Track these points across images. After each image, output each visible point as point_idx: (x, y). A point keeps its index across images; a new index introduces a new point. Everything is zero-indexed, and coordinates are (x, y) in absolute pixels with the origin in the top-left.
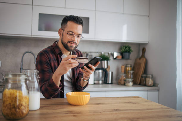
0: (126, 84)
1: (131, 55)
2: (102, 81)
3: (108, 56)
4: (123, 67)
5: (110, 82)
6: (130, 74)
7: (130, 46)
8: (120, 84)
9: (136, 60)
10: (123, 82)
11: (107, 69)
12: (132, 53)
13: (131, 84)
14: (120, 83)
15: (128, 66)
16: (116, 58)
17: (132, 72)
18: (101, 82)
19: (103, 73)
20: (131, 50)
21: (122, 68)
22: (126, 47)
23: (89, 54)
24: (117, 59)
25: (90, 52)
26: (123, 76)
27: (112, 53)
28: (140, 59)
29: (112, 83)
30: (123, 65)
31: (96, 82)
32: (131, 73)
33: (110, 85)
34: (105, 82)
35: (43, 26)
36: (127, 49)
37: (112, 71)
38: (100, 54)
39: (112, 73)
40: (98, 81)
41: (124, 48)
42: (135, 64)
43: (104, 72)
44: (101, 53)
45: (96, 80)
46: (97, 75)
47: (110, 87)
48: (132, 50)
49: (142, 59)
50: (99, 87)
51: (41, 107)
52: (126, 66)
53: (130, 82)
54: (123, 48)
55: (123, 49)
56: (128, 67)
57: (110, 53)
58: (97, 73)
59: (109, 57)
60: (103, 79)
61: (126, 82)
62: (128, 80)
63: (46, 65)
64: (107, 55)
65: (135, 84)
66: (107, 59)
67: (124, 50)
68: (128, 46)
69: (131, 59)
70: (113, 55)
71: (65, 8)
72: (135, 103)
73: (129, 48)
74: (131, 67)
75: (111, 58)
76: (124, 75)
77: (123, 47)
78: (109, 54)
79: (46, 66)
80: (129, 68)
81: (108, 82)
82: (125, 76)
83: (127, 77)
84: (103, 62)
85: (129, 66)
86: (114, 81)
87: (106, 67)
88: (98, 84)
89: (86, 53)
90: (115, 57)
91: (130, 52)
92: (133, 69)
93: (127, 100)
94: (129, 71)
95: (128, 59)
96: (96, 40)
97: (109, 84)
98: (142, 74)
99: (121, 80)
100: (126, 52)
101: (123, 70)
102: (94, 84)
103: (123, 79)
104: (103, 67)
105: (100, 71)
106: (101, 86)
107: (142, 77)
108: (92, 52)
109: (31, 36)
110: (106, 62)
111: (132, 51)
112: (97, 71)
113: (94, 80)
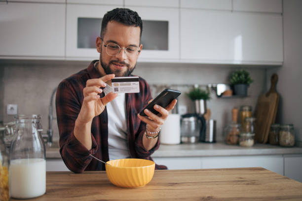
0: (241, 143)
1: (249, 90)
2: (196, 137)
3: (207, 92)
4: (236, 111)
5: (211, 140)
6: (248, 123)
7: (248, 71)
8: (228, 143)
9: (260, 97)
10: (235, 139)
11: (206, 116)
12: (251, 85)
13: (250, 142)
14: (229, 141)
15: (244, 108)
16: (222, 94)
17: (252, 120)
18: (193, 139)
19: (196, 122)
20: (250, 79)
22: (239, 75)
24: (223, 96)
26: (235, 128)
27: (214, 86)
28: (267, 95)
29: (214, 142)
30: (235, 108)
31: (185, 139)
32: (250, 122)
33: (211, 146)
34: (202, 139)
35: (86, 40)
36: (241, 77)
37: (215, 119)
38: (191, 88)
39: (215, 122)
40: (189, 137)
41: (237, 75)
42: (259, 105)
43: (199, 121)
44: (193, 86)
45: (185, 136)
46: (186, 127)
47: (211, 150)
48: (252, 78)
49: (271, 95)
50: (190, 149)
51: (48, 192)
52: (241, 110)
53: (248, 139)
54: (235, 76)
55: (234, 78)
56: (245, 110)
57: (210, 86)
58: (187, 123)
59: (209, 93)
60: (198, 134)
61: (240, 140)
62: (244, 135)
63: (71, 107)
64: (204, 89)
65: (259, 142)
66: (205, 97)
67: (237, 78)
68: (244, 71)
69: (249, 96)
70: (215, 89)
71: (124, 6)
72: (253, 183)
73: (246, 75)
74: (250, 110)
75: (212, 95)
76: (237, 126)
77: (233, 74)
78: (207, 87)
79: (71, 109)
80: (246, 114)
81: (207, 140)
82: (238, 128)
83: (242, 129)
84: (197, 102)
85: (247, 108)
86: (219, 138)
87: (202, 111)
88: (189, 143)
90: (219, 93)
91: (248, 82)
92: (255, 114)
93: (235, 176)
94: (246, 118)
95: (245, 95)
96: (182, 61)
97: (208, 142)
98: (272, 124)
99: (231, 136)
100: (240, 82)
101: (235, 117)
102: (182, 143)
103: (235, 133)
104: (198, 111)
105: (192, 119)
106: (193, 146)
107: (272, 129)
108: (176, 86)
109: (63, 59)
110: (202, 102)
111: (251, 81)
112: (186, 120)
113: (181, 137)
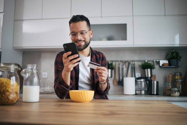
0: (172, 95)
1: (180, 63)
2: (145, 91)
3: (152, 64)
5: (155, 93)
8: (165, 95)
10: (168, 92)
12: (181, 59)
13: (177, 94)
14: (165, 93)
15: (177, 74)
16: (163, 65)
17: (180, 81)
18: (143, 92)
19: (145, 82)
20: (179, 55)
21: (169, 76)
22: (173, 53)
23: (131, 63)
25: (132, 61)
27: (157, 61)
29: (157, 94)
30: (170, 74)
33: (155, 96)
34: (149, 92)
36: (173, 55)
37: (158, 81)
38: (144, 62)
39: (157, 83)
40: (141, 91)
41: (171, 53)
43: (148, 82)
45: (138, 91)
46: (139, 85)
48: (181, 55)
52: (175, 75)
55: (169, 55)
57: (155, 61)
58: (139, 82)
59: (154, 65)
60: (147, 89)
61: (171, 92)
66: (151, 67)
67: (171, 56)
68: (175, 51)
69: (180, 67)
70: (158, 63)
71: (101, 17)
73: (177, 54)
74: (181, 75)
75: (157, 67)
77: (169, 53)
78: (153, 61)
80: (178, 77)
81: (152, 93)
82: (171, 85)
84: (146, 70)
85: (179, 74)
87: (149, 76)
88: (141, 94)
89: (128, 61)
90: (161, 65)
94: (178, 79)
95: (177, 66)
96: (135, 46)
99: (166, 90)
100: (173, 58)
101: (171, 79)
102: (136, 94)
103: (169, 89)
104: (147, 76)
105: (142, 80)
108: (134, 61)
110: (149, 70)
111: (181, 57)
112: (139, 80)
113: (136, 91)
